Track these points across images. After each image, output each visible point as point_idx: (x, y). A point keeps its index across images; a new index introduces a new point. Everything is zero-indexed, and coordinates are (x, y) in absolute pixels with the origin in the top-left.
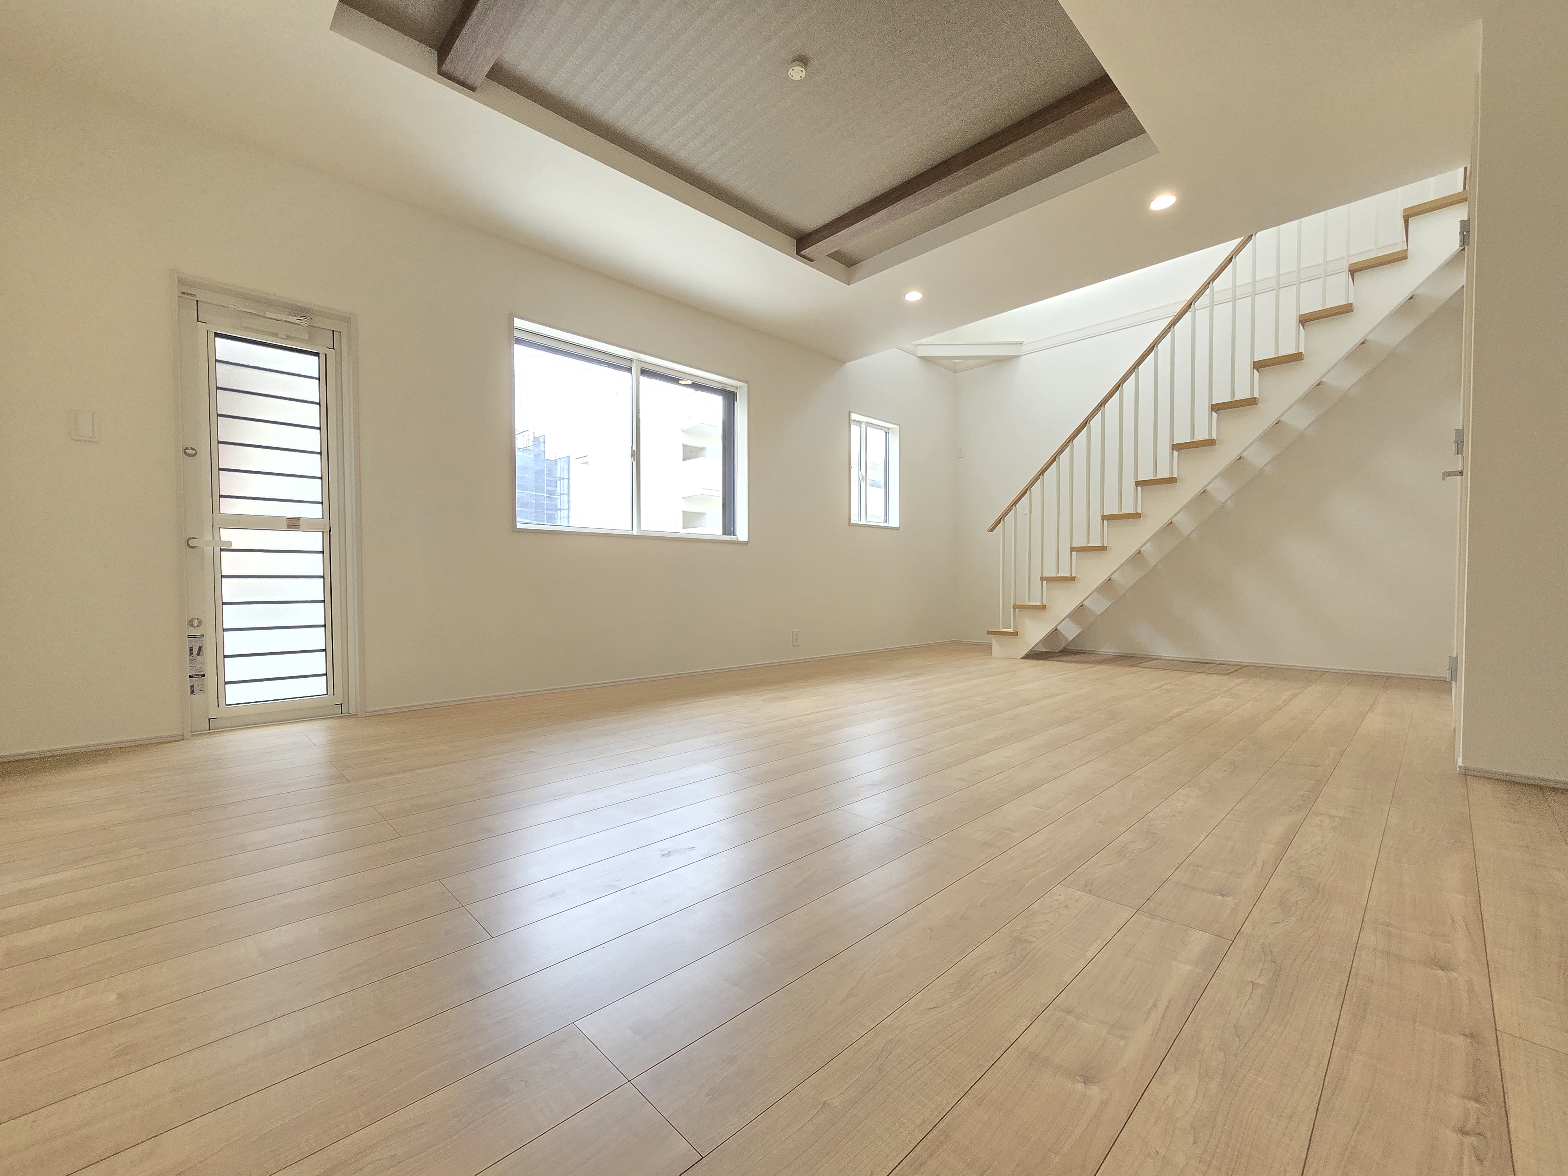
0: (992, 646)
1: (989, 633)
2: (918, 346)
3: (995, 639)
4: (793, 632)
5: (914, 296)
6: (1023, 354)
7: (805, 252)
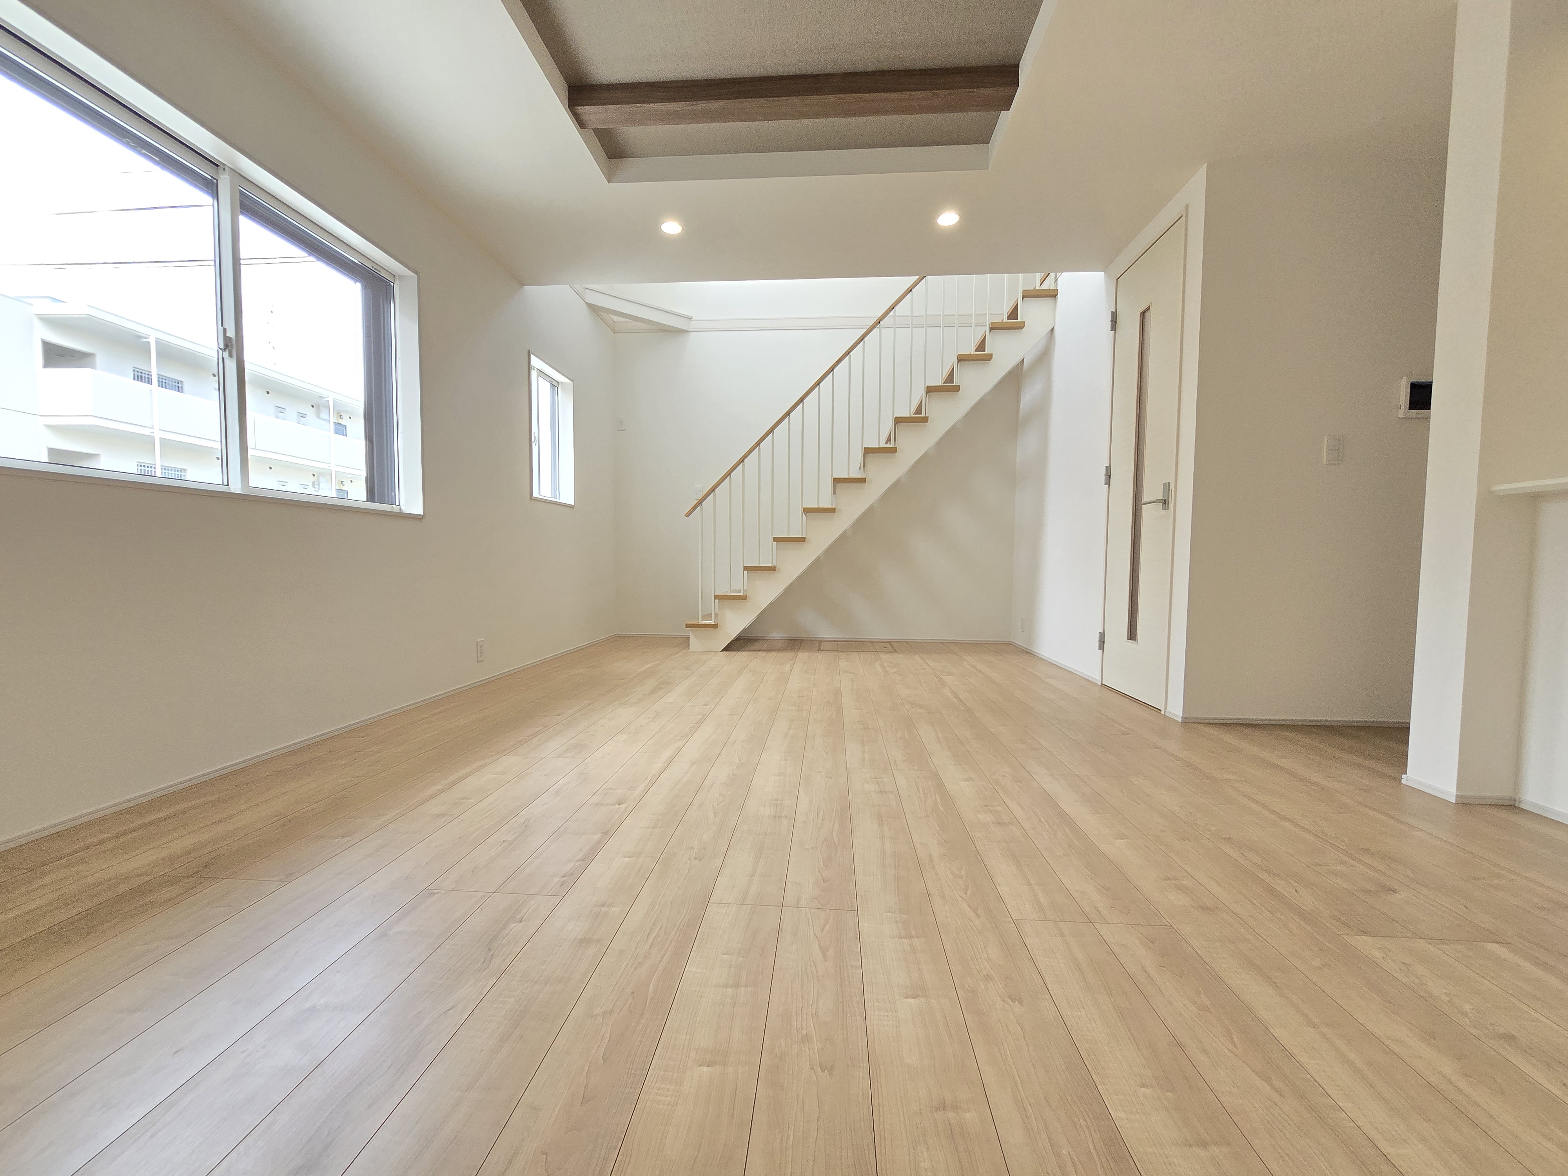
0: (689, 638)
1: (687, 626)
2: (587, 290)
3: (692, 632)
4: (477, 642)
5: (672, 227)
6: (691, 330)
7: (581, 109)
